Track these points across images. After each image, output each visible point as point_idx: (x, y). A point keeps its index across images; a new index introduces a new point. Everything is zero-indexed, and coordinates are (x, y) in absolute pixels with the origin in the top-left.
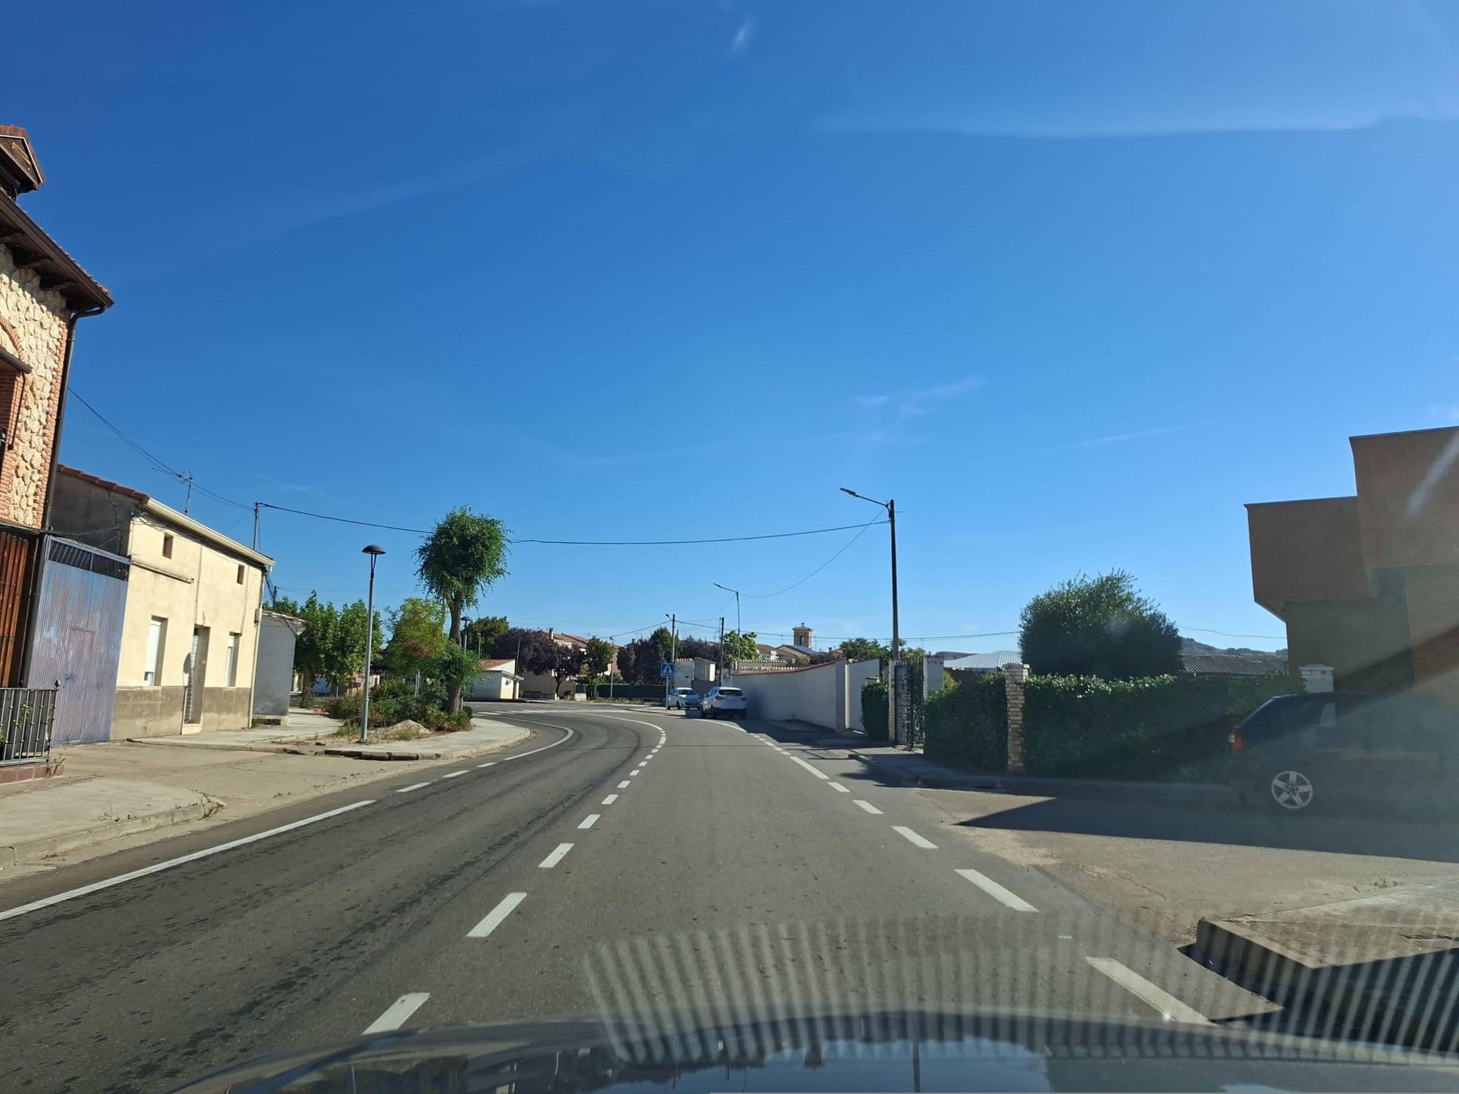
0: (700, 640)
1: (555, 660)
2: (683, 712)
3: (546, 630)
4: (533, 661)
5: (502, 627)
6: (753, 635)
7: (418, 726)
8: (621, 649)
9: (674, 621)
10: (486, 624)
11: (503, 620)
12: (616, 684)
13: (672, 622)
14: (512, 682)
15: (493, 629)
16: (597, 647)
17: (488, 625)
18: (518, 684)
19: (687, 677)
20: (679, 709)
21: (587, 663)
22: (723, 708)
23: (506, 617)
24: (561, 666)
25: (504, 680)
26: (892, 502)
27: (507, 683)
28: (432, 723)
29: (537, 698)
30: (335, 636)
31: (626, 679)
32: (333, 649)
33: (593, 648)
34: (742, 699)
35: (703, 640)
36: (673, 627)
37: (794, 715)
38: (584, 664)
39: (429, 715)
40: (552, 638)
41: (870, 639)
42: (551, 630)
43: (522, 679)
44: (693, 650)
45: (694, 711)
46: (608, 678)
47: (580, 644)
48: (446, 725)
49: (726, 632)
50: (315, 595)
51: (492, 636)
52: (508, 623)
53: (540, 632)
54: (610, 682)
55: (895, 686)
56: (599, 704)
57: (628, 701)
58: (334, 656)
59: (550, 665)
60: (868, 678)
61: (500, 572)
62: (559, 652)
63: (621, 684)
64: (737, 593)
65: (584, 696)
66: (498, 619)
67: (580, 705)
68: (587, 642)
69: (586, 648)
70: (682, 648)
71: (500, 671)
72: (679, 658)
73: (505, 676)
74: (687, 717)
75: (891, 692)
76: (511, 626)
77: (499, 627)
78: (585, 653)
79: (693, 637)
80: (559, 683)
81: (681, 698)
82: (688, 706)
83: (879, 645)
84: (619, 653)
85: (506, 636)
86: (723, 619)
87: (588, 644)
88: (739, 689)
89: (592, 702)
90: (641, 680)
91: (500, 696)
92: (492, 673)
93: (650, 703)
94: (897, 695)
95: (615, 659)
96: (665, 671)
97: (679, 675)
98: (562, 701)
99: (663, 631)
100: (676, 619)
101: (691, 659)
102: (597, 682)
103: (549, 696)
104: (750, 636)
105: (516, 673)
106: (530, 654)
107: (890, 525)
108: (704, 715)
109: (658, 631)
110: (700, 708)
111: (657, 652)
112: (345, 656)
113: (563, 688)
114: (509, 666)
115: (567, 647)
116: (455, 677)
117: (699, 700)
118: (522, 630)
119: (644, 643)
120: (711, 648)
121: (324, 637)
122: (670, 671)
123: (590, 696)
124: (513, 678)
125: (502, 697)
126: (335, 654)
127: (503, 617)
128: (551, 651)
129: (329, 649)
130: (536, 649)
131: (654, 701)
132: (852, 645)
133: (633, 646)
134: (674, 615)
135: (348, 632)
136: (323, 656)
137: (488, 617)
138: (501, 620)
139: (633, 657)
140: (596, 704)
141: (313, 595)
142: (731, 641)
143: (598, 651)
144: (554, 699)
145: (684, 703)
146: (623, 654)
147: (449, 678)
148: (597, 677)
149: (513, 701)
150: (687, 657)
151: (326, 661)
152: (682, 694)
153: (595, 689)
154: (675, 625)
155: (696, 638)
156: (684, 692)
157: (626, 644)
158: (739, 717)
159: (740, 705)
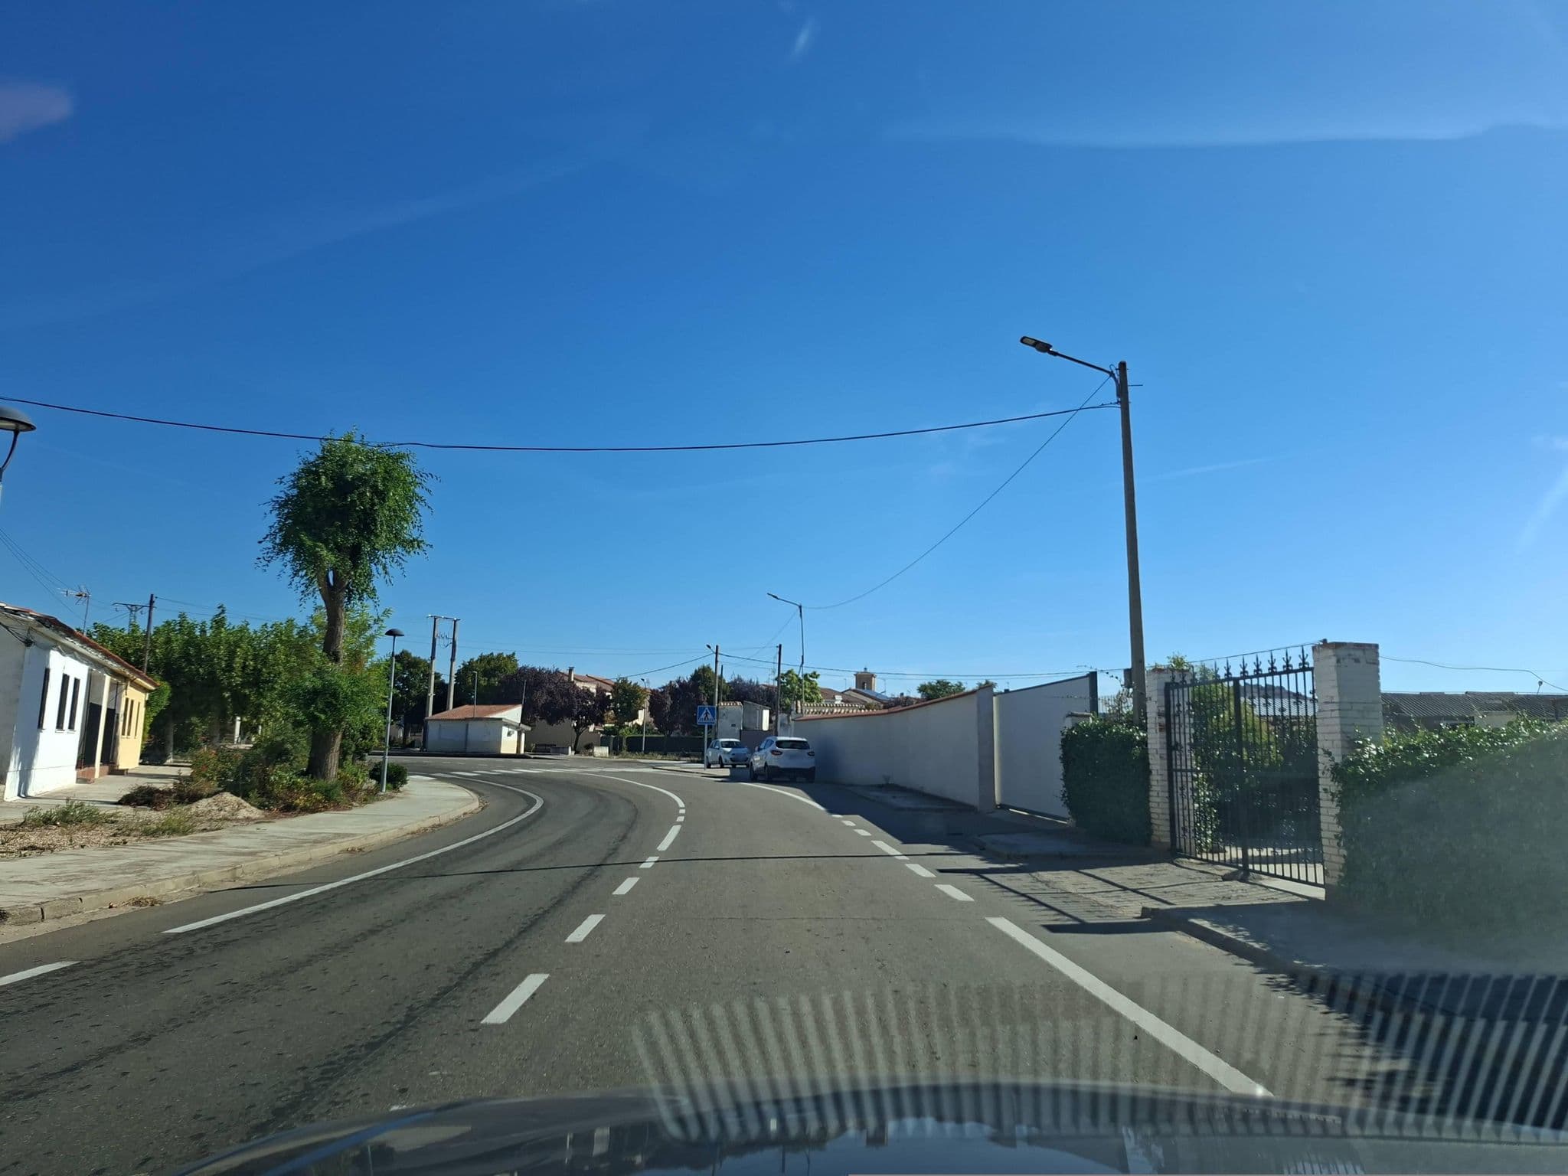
0: (751, 681)
1: (573, 706)
2: (726, 772)
3: (564, 670)
4: (547, 706)
5: (509, 666)
6: (815, 675)
7: (239, 804)
8: (653, 691)
9: (717, 653)
10: (489, 663)
11: (511, 657)
12: (649, 736)
13: (715, 655)
14: (516, 732)
15: (498, 668)
16: (625, 691)
17: (492, 663)
18: (523, 735)
19: (733, 725)
20: (722, 767)
21: (613, 709)
22: (782, 766)
23: (514, 654)
24: (580, 713)
25: (505, 730)
26: (1123, 366)
27: (509, 734)
28: (277, 798)
29: (547, 752)
30: (244, 667)
31: (661, 731)
32: (243, 685)
33: (620, 691)
34: (808, 754)
35: (754, 680)
36: (716, 662)
37: (887, 778)
38: (609, 710)
39: (273, 784)
40: (572, 680)
41: (953, 682)
42: (571, 670)
43: (529, 729)
44: (741, 692)
45: (743, 772)
46: (639, 728)
47: (604, 687)
48: (300, 801)
49: (784, 671)
50: (223, 612)
51: (494, 676)
52: (516, 660)
53: (557, 672)
54: (642, 733)
55: (1167, 728)
56: (622, 760)
57: (660, 757)
58: (245, 695)
59: (567, 712)
60: (1072, 715)
61: (412, 544)
62: (578, 696)
63: (655, 736)
64: (800, 607)
65: (605, 750)
66: (505, 656)
67: (599, 762)
68: (613, 684)
69: (611, 692)
70: (728, 690)
71: (500, 719)
72: (723, 700)
73: (507, 725)
74: (732, 779)
75: (1155, 740)
76: (520, 665)
77: (506, 666)
78: (611, 698)
79: (742, 677)
80: (578, 734)
81: (725, 752)
82: (735, 761)
83: (964, 688)
84: (651, 697)
85: (515, 676)
86: (780, 646)
87: (614, 687)
88: (804, 740)
89: (615, 758)
90: (678, 731)
91: (500, 750)
92: (490, 722)
93: (689, 759)
94: (1171, 747)
95: (647, 704)
96: (703, 716)
97: (724, 724)
98: (577, 756)
99: (705, 670)
100: (719, 652)
101: (738, 703)
102: (625, 733)
103: (561, 750)
104: (811, 676)
105: (523, 721)
106: (542, 698)
107: (1117, 412)
108: (755, 777)
109: (699, 670)
110: (750, 766)
111: (698, 696)
112: (260, 695)
113: (583, 740)
114: (514, 714)
115: (588, 690)
116: (323, 717)
117: (748, 756)
118: (533, 669)
119: (683, 685)
120: (763, 691)
121: (230, 668)
122: (710, 716)
123: (615, 750)
124: (517, 727)
125: (503, 751)
126: (247, 691)
127: (511, 653)
128: (568, 695)
129: (237, 685)
130: (550, 693)
131: (695, 756)
132: (932, 688)
133: (670, 688)
134: (717, 647)
135: (265, 662)
136: (227, 695)
137: (492, 654)
138: (509, 657)
139: (669, 702)
140: (620, 760)
141: (220, 610)
142: (788, 682)
143: (626, 696)
144: (567, 754)
145: (728, 759)
146: (656, 698)
147: (314, 719)
148: (624, 727)
149: (517, 756)
150: (735, 701)
151: (233, 700)
152: (727, 746)
153: (624, 742)
154: (719, 659)
155: (746, 679)
156: (729, 745)
157: (660, 686)
158: (804, 779)
159: (805, 762)
